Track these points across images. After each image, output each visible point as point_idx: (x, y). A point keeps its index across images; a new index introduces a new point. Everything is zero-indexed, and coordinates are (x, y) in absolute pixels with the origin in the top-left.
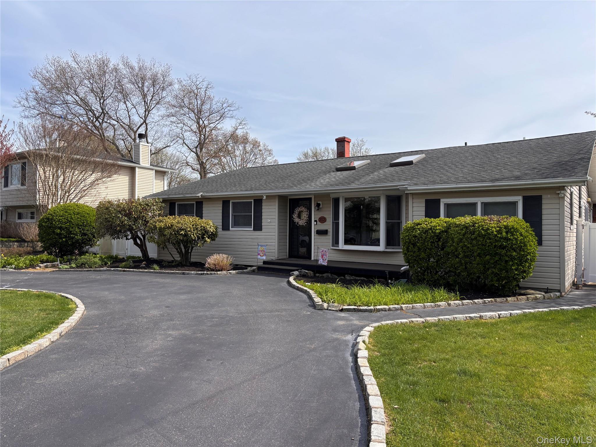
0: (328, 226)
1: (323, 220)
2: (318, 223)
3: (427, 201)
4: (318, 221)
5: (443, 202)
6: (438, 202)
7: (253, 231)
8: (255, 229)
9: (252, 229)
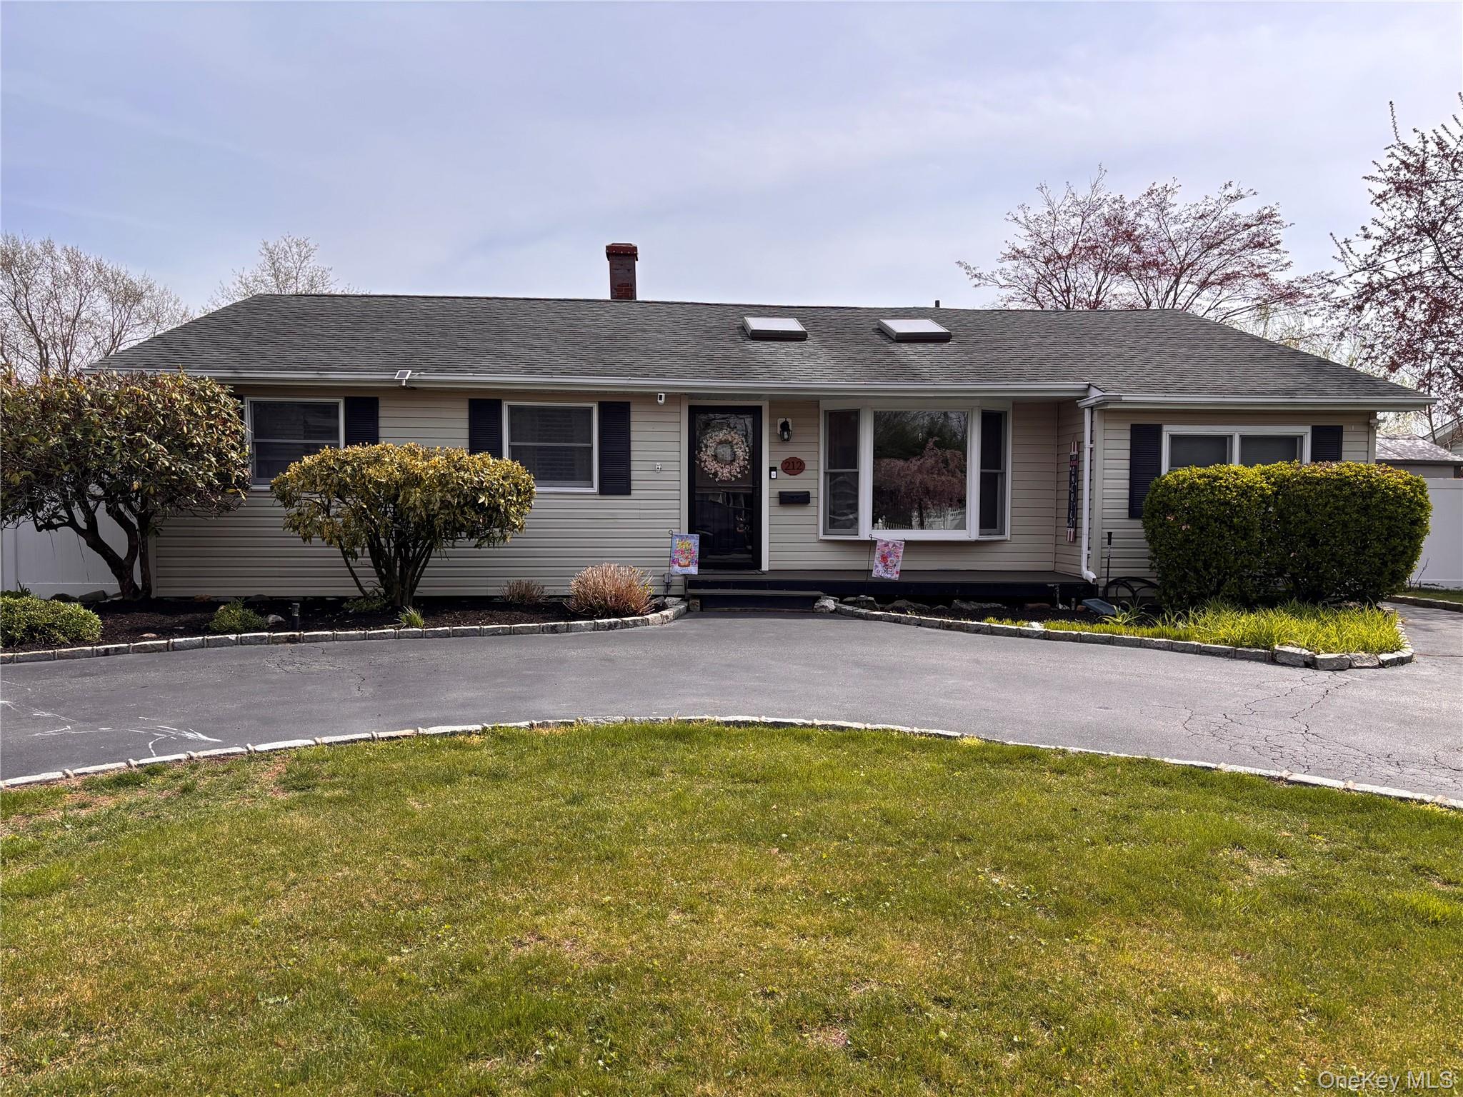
0: (814, 481)
1: (793, 466)
2: (781, 473)
3: (1135, 430)
4: (779, 468)
5: (1168, 431)
6: (1157, 431)
7: (598, 497)
8: (604, 491)
9: (595, 489)
